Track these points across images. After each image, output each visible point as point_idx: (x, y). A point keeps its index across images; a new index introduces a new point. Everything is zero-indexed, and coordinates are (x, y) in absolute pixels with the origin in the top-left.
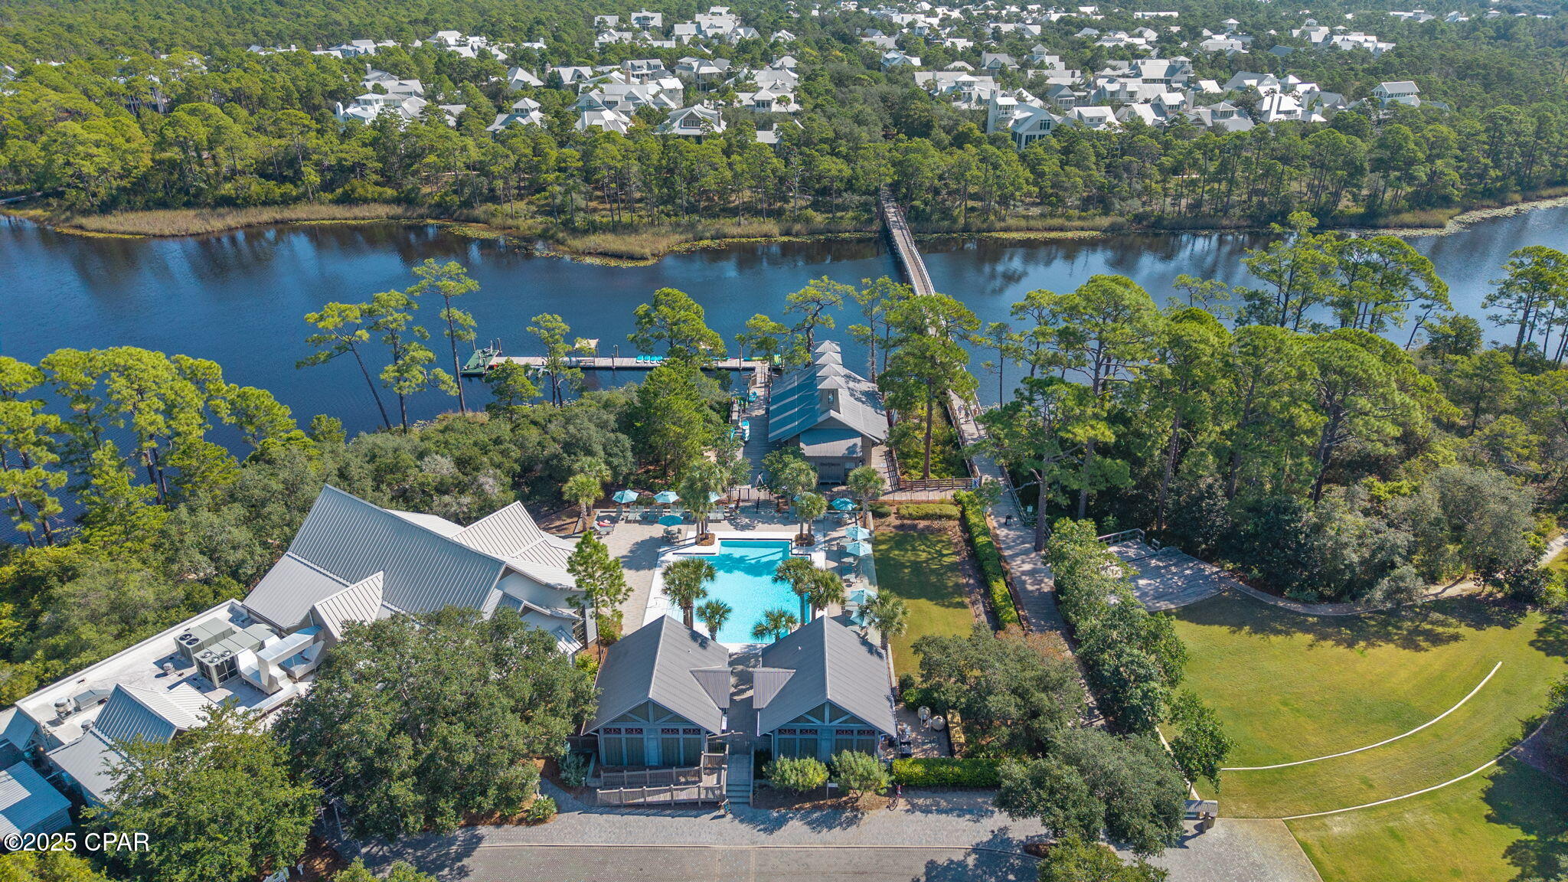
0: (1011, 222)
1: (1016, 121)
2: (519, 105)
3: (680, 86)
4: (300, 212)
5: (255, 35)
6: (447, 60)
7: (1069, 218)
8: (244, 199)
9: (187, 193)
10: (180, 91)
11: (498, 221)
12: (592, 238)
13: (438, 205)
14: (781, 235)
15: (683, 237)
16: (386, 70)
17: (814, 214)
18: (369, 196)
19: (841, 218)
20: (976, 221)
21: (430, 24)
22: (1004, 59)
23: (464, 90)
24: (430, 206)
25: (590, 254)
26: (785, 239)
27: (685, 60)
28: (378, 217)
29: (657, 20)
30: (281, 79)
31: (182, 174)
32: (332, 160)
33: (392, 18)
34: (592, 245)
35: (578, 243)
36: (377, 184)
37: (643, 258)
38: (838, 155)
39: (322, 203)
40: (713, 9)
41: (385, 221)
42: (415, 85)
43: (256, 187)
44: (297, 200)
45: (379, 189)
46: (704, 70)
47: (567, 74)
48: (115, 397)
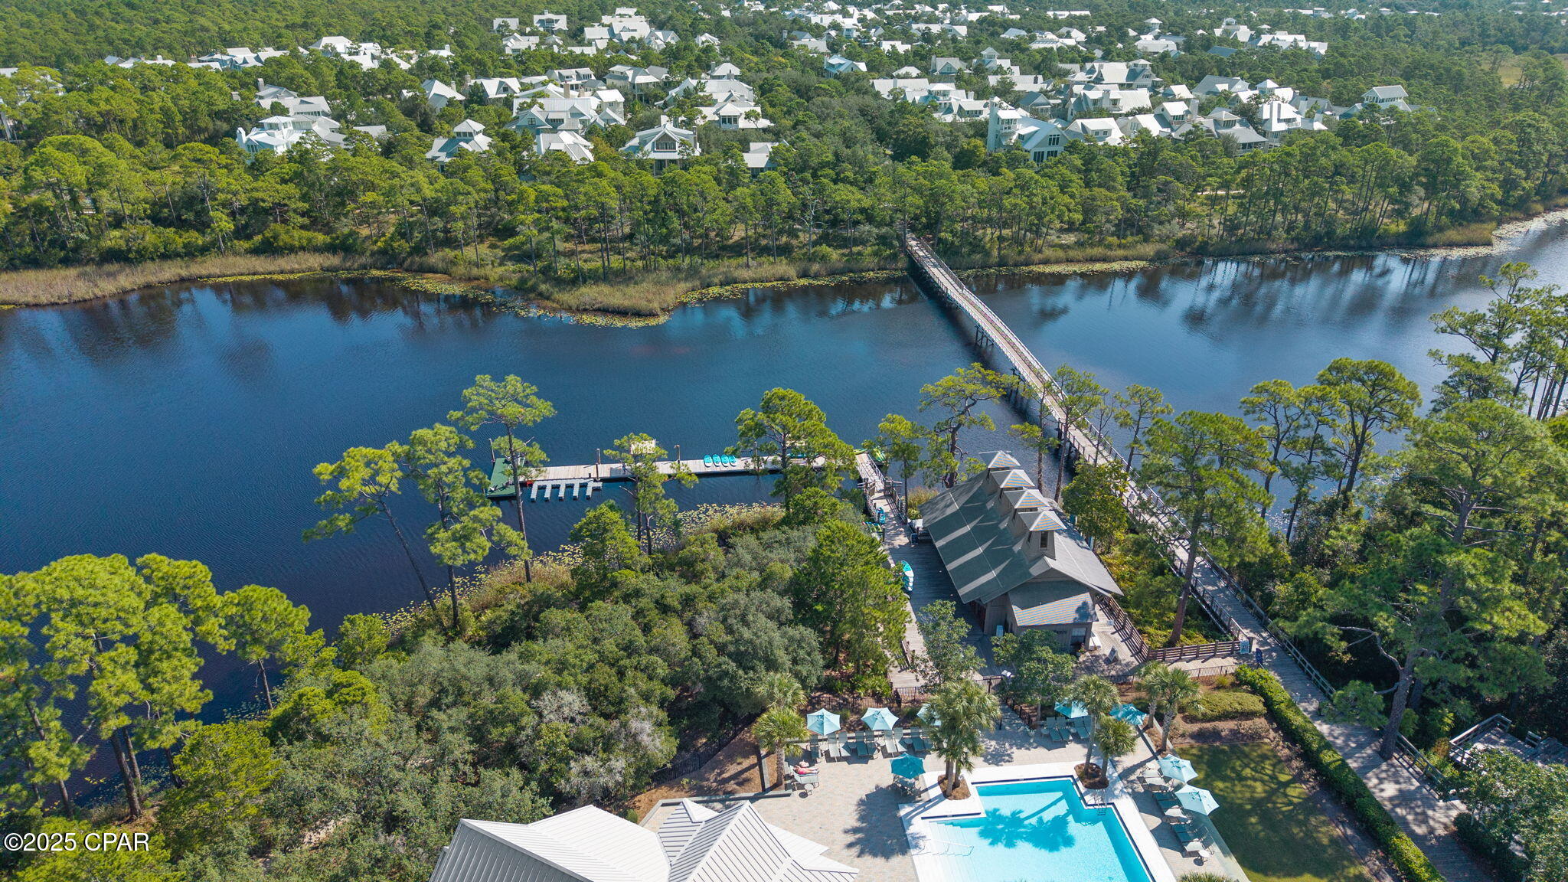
0: (1048, 252)
1: (1021, 137)
2: (461, 128)
3: (621, 99)
4: (209, 266)
5: (111, 43)
6: (349, 72)
7: (1109, 247)
8: (138, 252)
9: (63, 247)
10: (34, 116)
11: (461, 270)
12: (584, 290)
13: (383, 252)
14: (800, 277)
15: (689, 285)
16: (279, 85)
17: (829, 250)
18: (297, 243)
19: (859, 253)
20: (1011, 253)
21: (311, 28)
22: (956, 63)
23: (378, 107)
24: (373, 254)
25: (585, 310)
26: (804, 282)
27: (617, 68)
28: (310, 269)
29: (562, 23)
30: (159, 98)
31: (55, 223)
32: (243, 200)
33: (263, 22)
34: (587, 299)
35: (568, 297)
36: (302, 227)
37: (652, 314)
38: (845, 180)
39: (236, 254)
40: (619, 11)
41: (319, 274)
42: (320, 103)
43: (151, 237)
44: (204, 250)
45: (309, 234)
46: (641, 79)
47: (491, 87)
48: (59, 654)
